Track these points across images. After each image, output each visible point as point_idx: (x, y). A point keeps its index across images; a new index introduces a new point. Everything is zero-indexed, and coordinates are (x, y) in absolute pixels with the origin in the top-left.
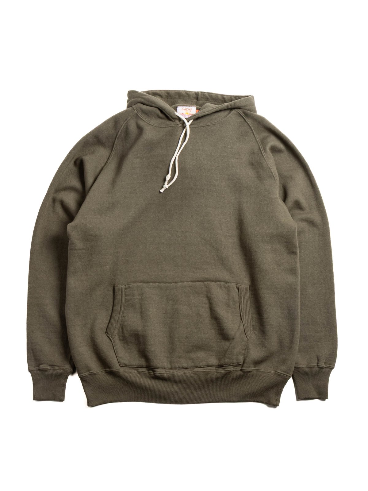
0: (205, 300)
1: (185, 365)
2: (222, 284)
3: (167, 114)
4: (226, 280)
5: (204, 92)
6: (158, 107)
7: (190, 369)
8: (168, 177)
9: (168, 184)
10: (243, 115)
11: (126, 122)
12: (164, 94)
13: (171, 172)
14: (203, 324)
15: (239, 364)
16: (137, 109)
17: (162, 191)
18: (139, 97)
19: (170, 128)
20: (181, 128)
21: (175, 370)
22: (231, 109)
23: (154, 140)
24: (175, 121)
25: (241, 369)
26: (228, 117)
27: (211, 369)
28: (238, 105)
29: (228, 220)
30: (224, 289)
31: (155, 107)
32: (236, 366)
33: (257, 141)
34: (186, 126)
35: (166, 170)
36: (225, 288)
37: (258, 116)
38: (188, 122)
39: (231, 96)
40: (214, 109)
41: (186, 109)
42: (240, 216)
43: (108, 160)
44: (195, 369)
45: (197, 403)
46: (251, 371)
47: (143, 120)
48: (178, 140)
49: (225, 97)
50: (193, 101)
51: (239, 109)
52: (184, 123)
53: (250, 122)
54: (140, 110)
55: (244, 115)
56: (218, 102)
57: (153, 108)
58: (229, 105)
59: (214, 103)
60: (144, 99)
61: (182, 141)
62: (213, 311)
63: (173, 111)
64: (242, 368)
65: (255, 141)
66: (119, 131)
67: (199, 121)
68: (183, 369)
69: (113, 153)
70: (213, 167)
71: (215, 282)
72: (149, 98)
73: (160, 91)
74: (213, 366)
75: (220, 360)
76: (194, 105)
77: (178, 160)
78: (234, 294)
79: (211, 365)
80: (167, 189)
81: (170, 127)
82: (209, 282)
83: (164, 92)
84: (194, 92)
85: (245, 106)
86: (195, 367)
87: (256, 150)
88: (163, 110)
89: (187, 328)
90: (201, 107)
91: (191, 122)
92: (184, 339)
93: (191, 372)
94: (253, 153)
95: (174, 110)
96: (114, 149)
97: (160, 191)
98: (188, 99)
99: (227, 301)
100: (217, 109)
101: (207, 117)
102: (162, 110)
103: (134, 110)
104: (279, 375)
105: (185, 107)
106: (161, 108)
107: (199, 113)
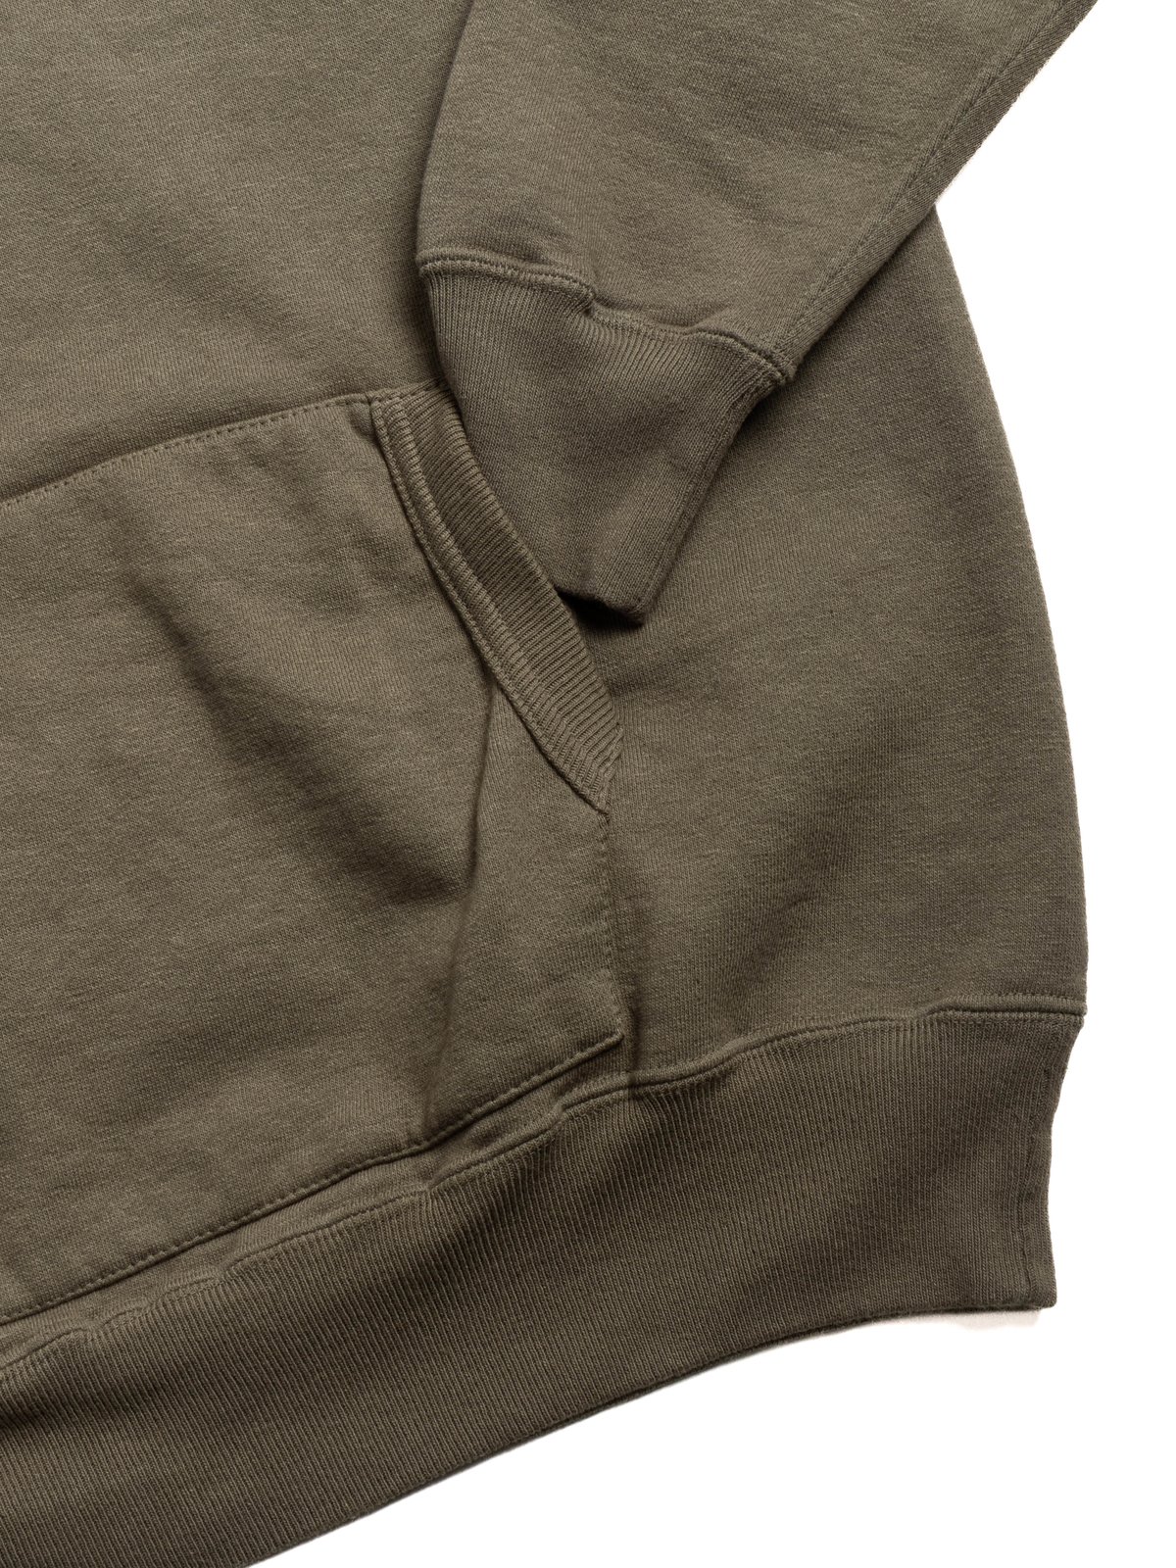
0: (124, 625)
1: (149, 1233)
2: (223, 439)
4: (249, 393)
7: (199, 1250)
14: (179, 833)
15: (600, 1046)
21: (71, 1307)
25: (633, 1085)
27: (381, 1187)
30: (252, 475)
32: (583, 1071)
36: (260, 461)
44: (246, 1231)
45: (363, 1514)
46: (725, 1075)
62: (227, 693)
64: (641, 1074)
68: (138, 1272)
71: (161, 447)
74: (387, 1155)
75: (423, 1074)
78: (356, 487)
79: (364, 1150)
82: (109, 468)
86: (243, 1219)
89: (57, 916)
92: (65, 1019)
93: (214, 1273)
99: (320, 567)
104: (981, 1027)
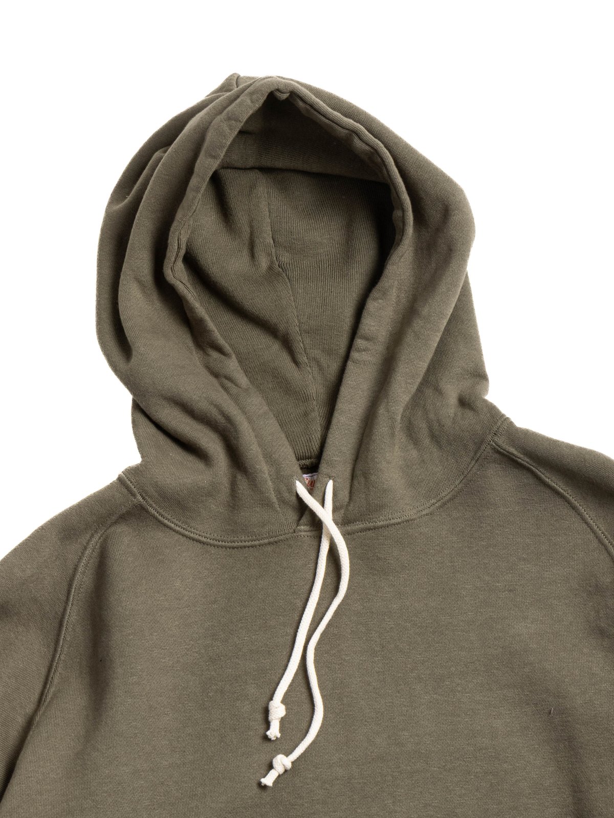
16: (144, 491)
17: (269, 780)
33: (603, 544)
47: (168, 527)
65: (595, 543)
70: (453, 669)
77: (316, 662)
80: (286, 771)
81: (269, 543)
94: (595, 590)
97: (260, 784)
103: (134, 495)
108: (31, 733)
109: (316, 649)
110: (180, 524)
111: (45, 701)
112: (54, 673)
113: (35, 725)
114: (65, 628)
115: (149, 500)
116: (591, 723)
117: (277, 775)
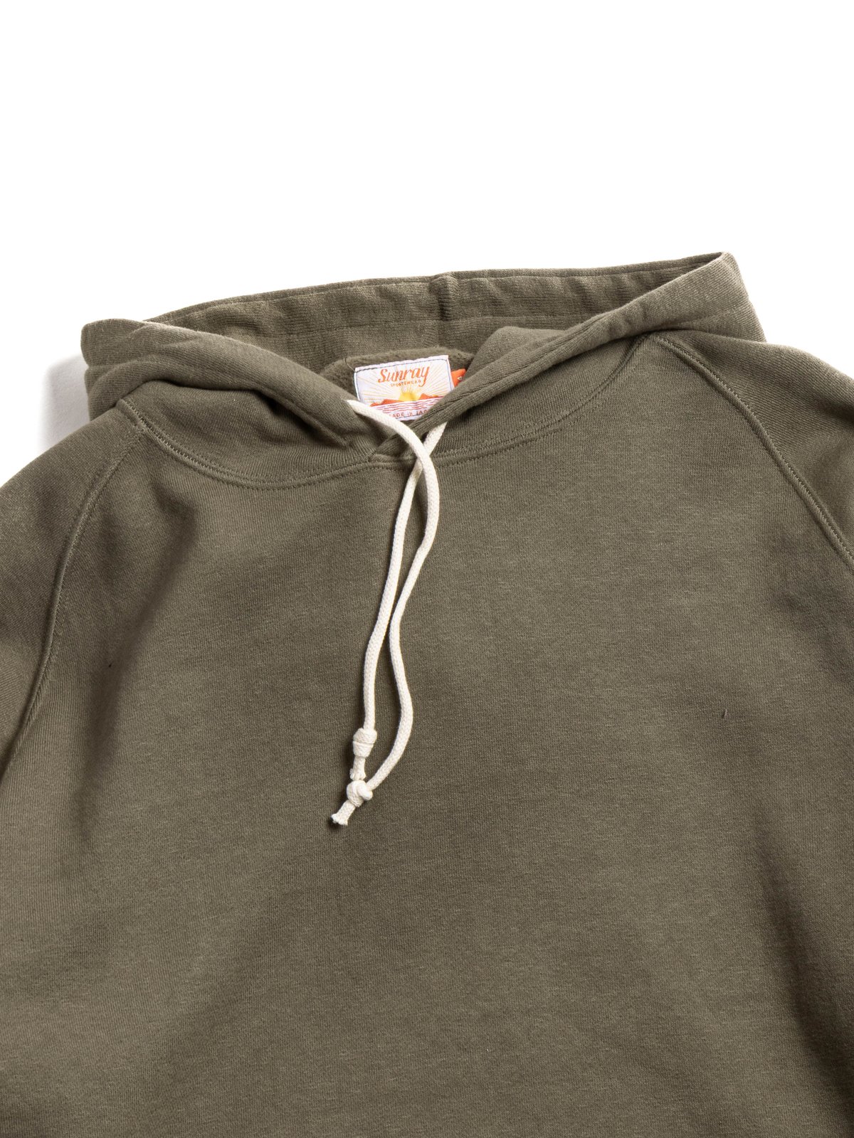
3: (305, 416)
5: (474, 274)
6: (253, 385)
8: (366, 739)
9: (370, 774)
10: (695, 358)
11: (98, 488)
12: (268, 314)
13: (377, 713)
16: (148, 414)
17: (342, 817)
18: (149, 352)
19: (334, 484)
20: (389, 477)
22: (628, 339)
23: (261, 560)
24: (351, 445)
26: (620, 380)
28: (662, 314)
29: (712, 914)
31: (240, 389)
34: (415, 458)
35: (349, 705)
37: (779, 352)
38: (423, 439)
39: (613, 272)
40: (546, 352)
41: (400, 376)
42: (774, 883)
43: (29, 700)
47: (185, 464)
48: (386, 540)
49: (584, 280)
50: (423, 328)
51: (673, 330)
52: (402, 445)
53: (736, 388)
54: (165, 418)
55: (704, 360)
56: (553, 314)
57: (232, 394)
58: (621, 322)
59: (531, 318)
60: (175, 354)
61: (406, 542)
63: (336, 396)
66: (66, 543)
67: (475, 424)
69: (52, 657)
70: (590, 653)
72: (201, 346)
73: (246, 299)
76: (434, 349)
77: (403, 644)
80: (365, 802)
81: (333, 477)
83: (263, 303)
84: (423, 280)
85: (699, 315)
87: (798, 529)
88: (283, 395)
90: (475, 350)
91: (436, 435)
94: (781, 546)
95: (340, 390)
96: (56, 635)
97: (330, 822)
98: (397, 320)
100: (564, 351)
101: (514, 400)
102: (279, 398)
103: (133, 420)
105: (392, 368)
106: (272, 388)
107: (474, 386)
108: (12, 764)
109: (402, 626)
110: (207, 462)
111: (29, 720)
112: (42, 682)
113: (17, 753)
114: (55, 621)
115: (156, 427)
116: (781, 729)
117: (354, 809)
